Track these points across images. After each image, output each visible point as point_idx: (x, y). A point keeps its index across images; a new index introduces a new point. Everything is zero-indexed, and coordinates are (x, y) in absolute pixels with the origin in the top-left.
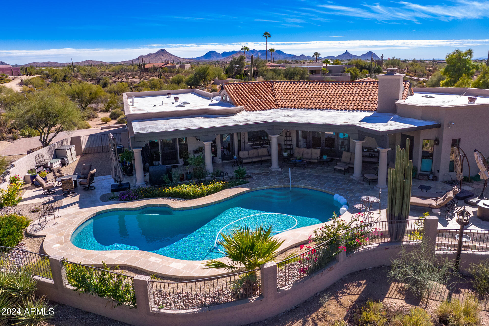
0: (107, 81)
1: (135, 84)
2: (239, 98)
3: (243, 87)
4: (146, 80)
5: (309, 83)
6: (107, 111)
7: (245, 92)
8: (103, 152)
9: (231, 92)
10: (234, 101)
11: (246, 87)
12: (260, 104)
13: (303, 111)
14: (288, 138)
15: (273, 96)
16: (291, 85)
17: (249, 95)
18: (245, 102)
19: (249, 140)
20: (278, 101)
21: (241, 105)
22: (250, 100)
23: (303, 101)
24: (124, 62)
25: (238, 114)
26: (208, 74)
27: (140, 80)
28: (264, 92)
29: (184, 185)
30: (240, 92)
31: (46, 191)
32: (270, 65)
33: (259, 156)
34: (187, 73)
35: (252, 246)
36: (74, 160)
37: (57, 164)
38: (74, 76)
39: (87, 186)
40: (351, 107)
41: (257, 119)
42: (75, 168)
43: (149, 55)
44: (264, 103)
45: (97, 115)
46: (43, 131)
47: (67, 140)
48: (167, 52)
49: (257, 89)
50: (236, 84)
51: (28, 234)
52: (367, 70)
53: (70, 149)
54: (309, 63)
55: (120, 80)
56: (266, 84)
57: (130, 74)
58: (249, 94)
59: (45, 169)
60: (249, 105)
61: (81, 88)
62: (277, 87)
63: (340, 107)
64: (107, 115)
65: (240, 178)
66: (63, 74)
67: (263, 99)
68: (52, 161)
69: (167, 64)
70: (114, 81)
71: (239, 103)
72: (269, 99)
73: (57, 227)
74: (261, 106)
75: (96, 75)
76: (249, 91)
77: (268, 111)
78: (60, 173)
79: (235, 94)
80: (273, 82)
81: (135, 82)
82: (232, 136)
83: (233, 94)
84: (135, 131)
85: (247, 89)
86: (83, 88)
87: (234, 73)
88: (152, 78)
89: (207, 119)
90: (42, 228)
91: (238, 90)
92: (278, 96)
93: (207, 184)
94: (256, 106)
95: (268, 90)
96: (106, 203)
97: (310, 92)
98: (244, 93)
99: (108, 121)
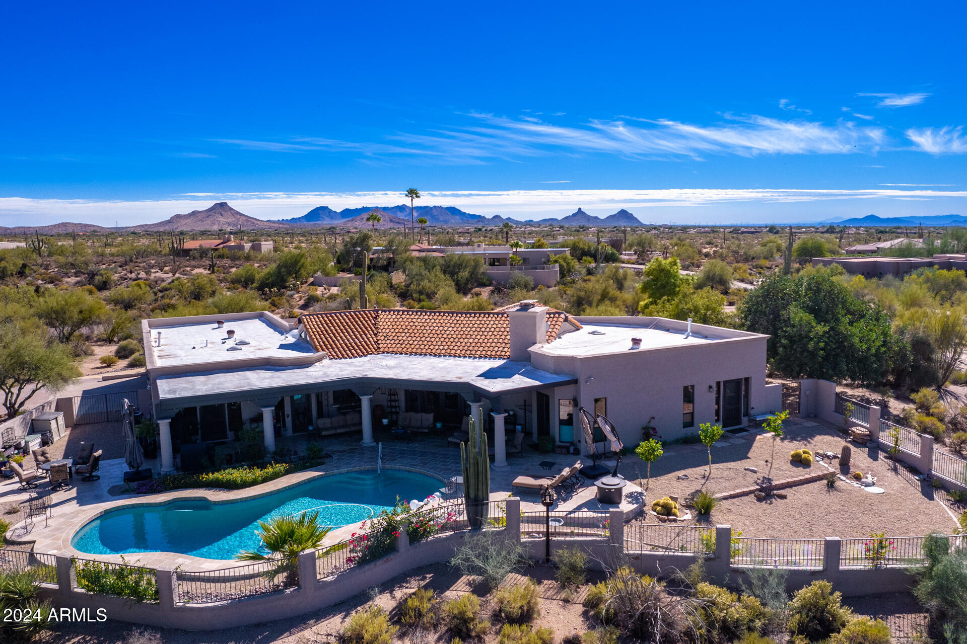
0: (108, 278)
1: (164, 284)
2: (321, 339)
3: (330, 321)
4: (185, 275)
5: (428, 314)
6: (109, 341)
7: (333, 328)
8: (108, 421)
9: (311, 329)
10: (314, 342)
11: (335, 320)
12: (353, 347)
13: (413, 358)
14: (393, 397)
15: (375, 334)
16: (403, 316)
17: (339, 334)
18: (331, 345)
19: (336, 400)
20: (380, 342)
21: (323, 350)
22: (338, 341)
23: (416, 343)
24: (142, 226)
25: (317, 364)
26: (302, 265)
27: (174, 275)
28: (361, 328)
29: (230, 470)
30: (324, 328)
31: (24, 483)
32: (419, 248)
33: (346, 426)
34: (265, 260)
35: (291, 534)
36: (62, 436)
37: (35, 443)
38: (41, 266)
39: (88, 475)
40: (479, 353)
41: (340, 374)
42: (64, 448)
43: (194, 213)
44: (358, 346)
45: (93, 351)
46: (10, 391)
47: (50, 403)
48: (231, 209)
49: (352, 323)
50: (321, 315)
51: (9, 541)
52: (591, 257)
53: (56, 418)
54: (488, 245)
55: (133, 275)
56: (366, 315)
57: (153, 262)
58: (339, 331)
59: (16, 452)
60: (336, 350)
61: (63, 303)
62: (383, 320)
63: (463, 352)
64: (109, 350)
65: (313, 458)
66: (20, 262)
67: (358, 339)
68: (28, 438)
69: (228, 241)
70: (121, 277)
71: (321, 346)
72: (368, 338)
73: (51, 531)
74: (353, 351)
75: (86, 264)
76: (339, 327)
77: (363, 359)
78: (46, 458)
79: (318, 332)
80: (377, 311)
81: (163, 280)
82: (308, 397)
83: (313, 332)
84: (162, 396)
85: (337, 323)
86: (66, 301)
87: (351, 264)
88: (197, 271)
89: (268, 374)
90: (28, 533)
91: (322, 325)
92: (381, 334)
93: (262, 467)
94: (345, 351)
95: (368, 325)
96: (117, 497)
97: (427, 328)
98: (331, 331)
99: (113, 363)
